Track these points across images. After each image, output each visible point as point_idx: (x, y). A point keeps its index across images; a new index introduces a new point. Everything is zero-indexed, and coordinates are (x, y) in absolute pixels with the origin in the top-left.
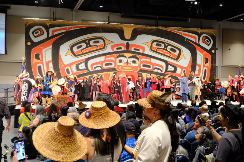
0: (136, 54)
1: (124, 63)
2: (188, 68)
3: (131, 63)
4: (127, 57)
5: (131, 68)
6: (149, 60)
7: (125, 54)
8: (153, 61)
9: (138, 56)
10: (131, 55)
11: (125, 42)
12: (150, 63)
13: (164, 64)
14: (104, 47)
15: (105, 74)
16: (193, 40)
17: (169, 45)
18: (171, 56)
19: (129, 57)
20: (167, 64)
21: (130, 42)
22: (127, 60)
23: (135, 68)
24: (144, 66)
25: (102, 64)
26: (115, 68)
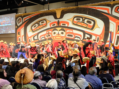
1: (57, 34)
2: (102, 36)
4: (58, 30)
6: (72, 31)
7: (57, 28)
8: (75, 31)
9: (64, 29)
10: (60, 28)
11: (57, 20)
12: (73, 33)
13: (82, 34)
14: (46, 25)
16: (106, 11)
18: (87, 27)
19: (60, 30)
20: (84, 33)
21: (60, 20)
22: (58, 32)
24: (68, 35)
25: (45, 36)
26: (52, 38)
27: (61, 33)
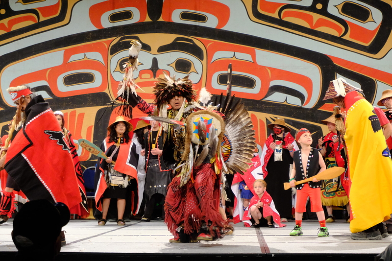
1: (142, 72)
3: (172, 70)
4: (154, 49)
6: (247, 57)
7: (144, 38)
8: (265, 58)
9: (197, 41)
10: (169, 38)
12: (253, 66)
13: (313, 72)
14: (61, 16)
15: (66, 114)
18: (347, 37)
19: (163, 49)
20: (329, 68)
22: (155, 61)
25: (53, 80)
26: (106, 91)
27: (174, 65)
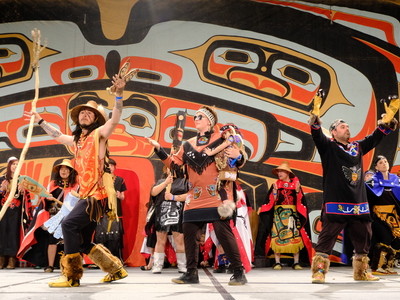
0: (144, 94)
5: (125, 144)
7: (101, 94)
11: (103, 51)
13: (259, 129)
16: (381, 35)
17: (279, 55)
20: (274, 126)
23: (141, 145)
27: (129, 120)
